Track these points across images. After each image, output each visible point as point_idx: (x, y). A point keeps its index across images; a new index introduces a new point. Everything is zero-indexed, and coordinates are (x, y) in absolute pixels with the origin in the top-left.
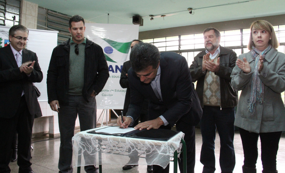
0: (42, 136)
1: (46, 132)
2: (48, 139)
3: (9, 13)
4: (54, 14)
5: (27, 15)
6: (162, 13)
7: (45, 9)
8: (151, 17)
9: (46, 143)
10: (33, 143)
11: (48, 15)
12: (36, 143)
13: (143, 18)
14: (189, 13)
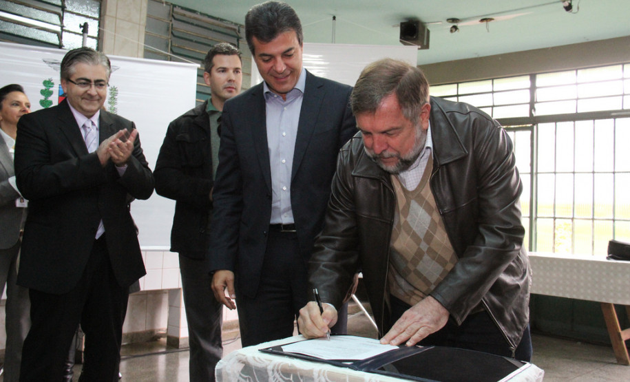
0: (148, 342)
1: (160, 330)
2: (164, 350)
3: (72, 15)
4: (190, 17)
5: (118, 21)
6: (485, 12)
7: (166, 3)
8: (452, 25)
9: (156, 361)
10: (124, 359)
11: (173, 20)
12: (132, 359)
13: (430, 27)
14: (564, 10)
